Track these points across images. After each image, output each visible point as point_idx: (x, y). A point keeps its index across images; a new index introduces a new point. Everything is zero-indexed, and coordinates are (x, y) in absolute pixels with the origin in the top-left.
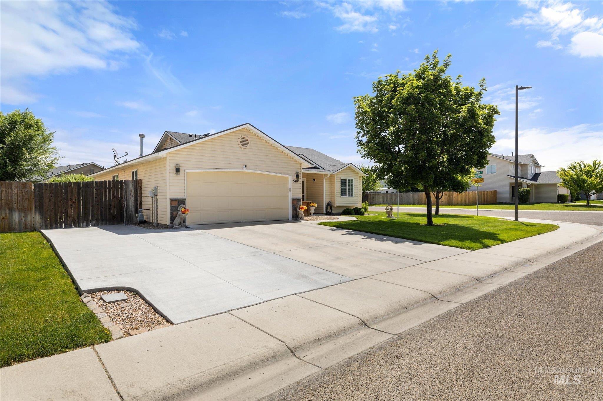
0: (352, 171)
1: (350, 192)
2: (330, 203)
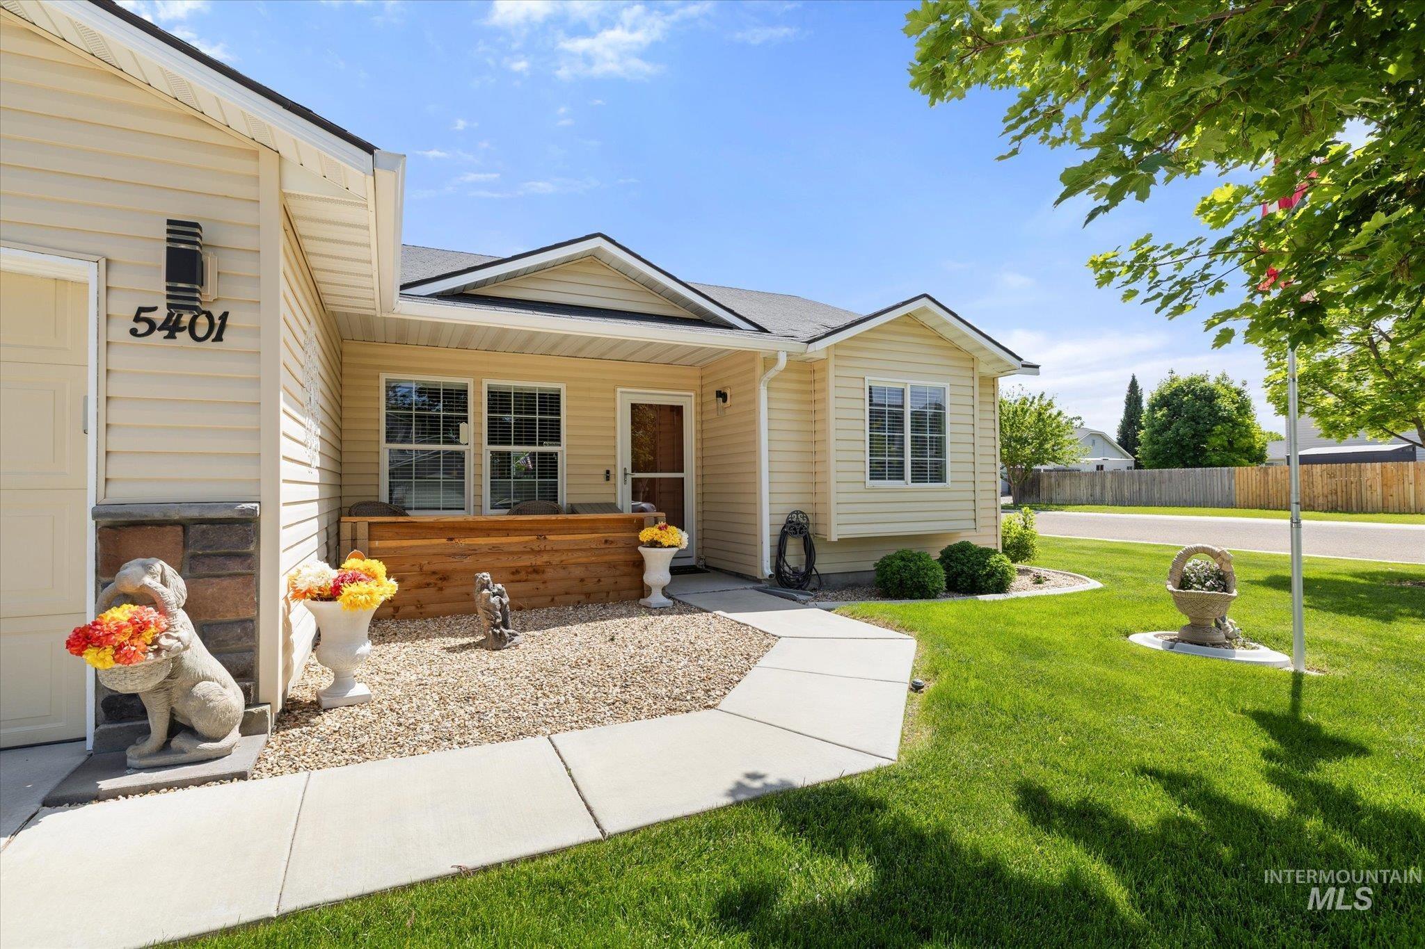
0: (936, 347)
1: (928, 459)
2: (801, 520)
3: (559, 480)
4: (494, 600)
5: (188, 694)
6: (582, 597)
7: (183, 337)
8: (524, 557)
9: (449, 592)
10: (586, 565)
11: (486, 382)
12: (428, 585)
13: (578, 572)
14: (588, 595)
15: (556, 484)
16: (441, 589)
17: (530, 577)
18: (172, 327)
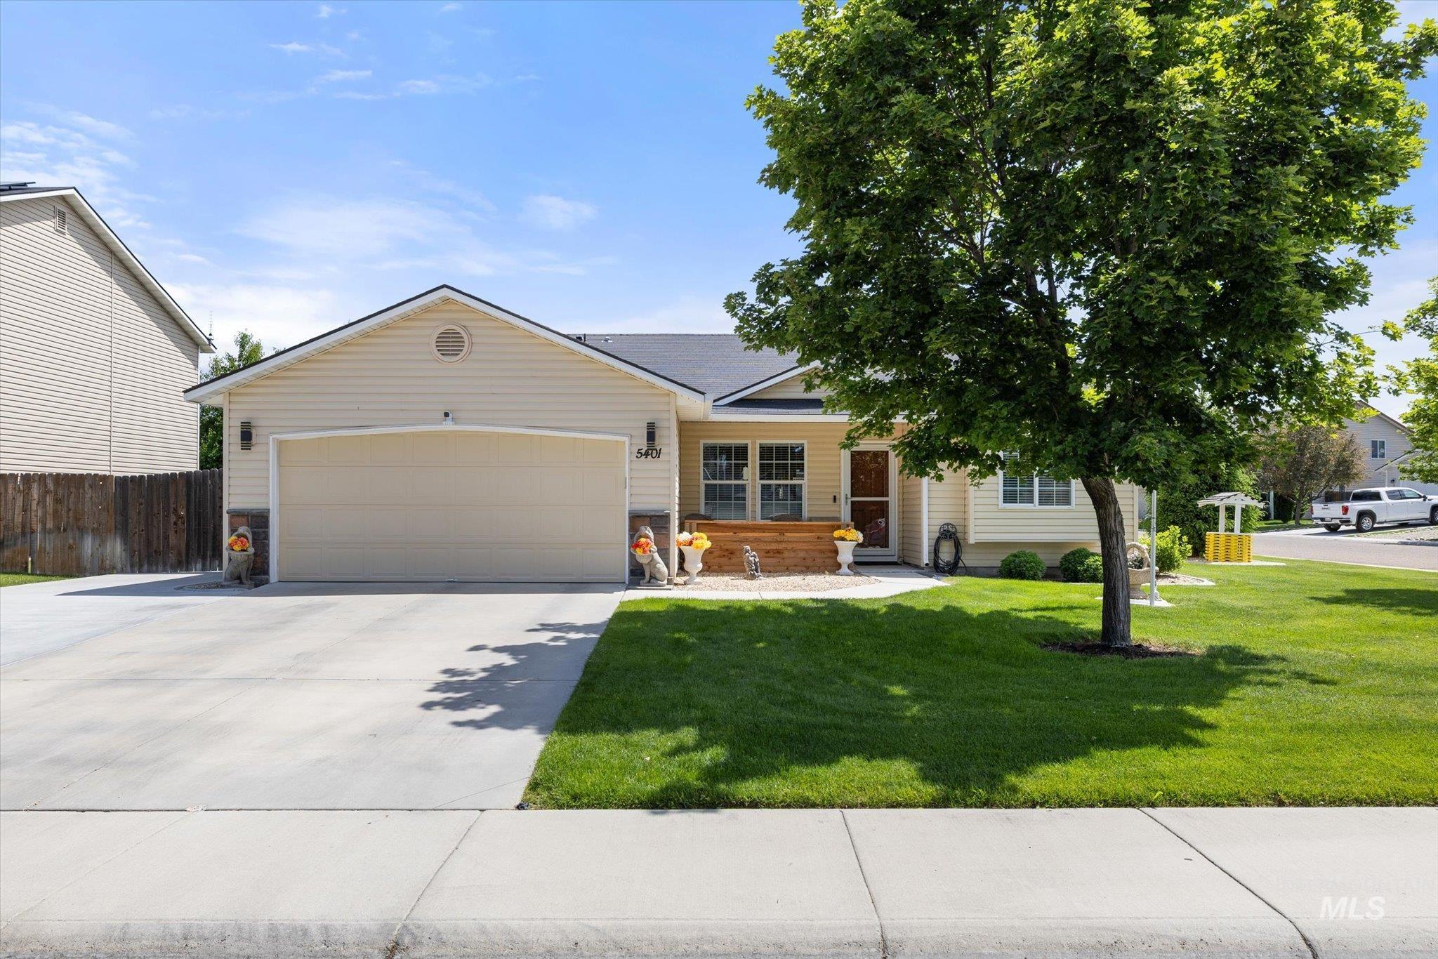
1: (1055, 488)
2: (951, 529)
3: (803, 502)
4: (752, 559)
5: (655, 567)
6: (804, 569)
7: (649, 457)
8: (773, 544)
9: (734, 560)
10: (806, 551)
11: (759, 442)
12: (724, 556)
13: (802, 554)
14: (808, 568)
15: (801, 504)
16: (730, 559)
17: (776, 555)
18: (646, 455)
